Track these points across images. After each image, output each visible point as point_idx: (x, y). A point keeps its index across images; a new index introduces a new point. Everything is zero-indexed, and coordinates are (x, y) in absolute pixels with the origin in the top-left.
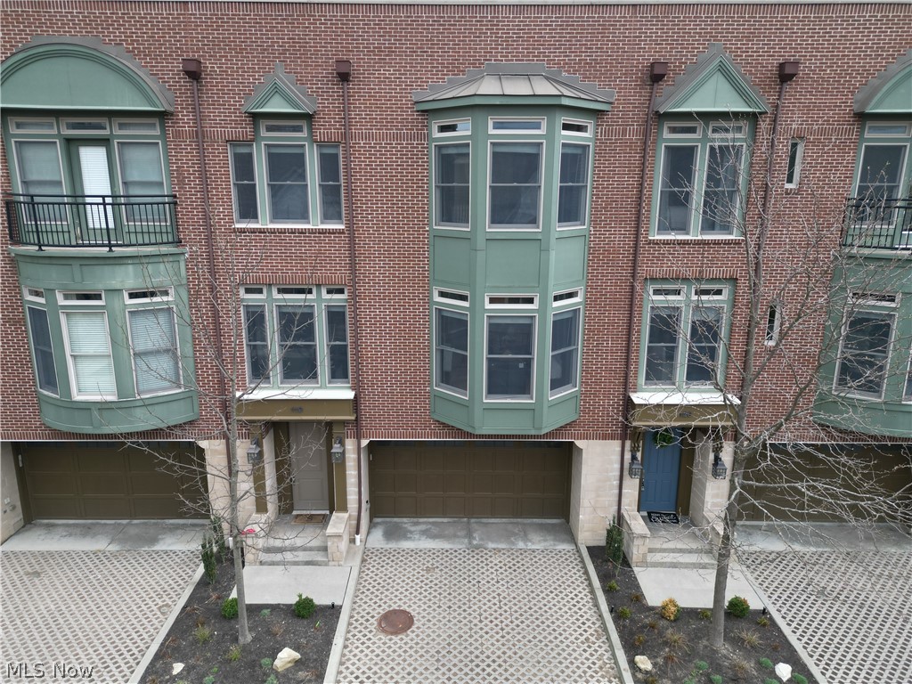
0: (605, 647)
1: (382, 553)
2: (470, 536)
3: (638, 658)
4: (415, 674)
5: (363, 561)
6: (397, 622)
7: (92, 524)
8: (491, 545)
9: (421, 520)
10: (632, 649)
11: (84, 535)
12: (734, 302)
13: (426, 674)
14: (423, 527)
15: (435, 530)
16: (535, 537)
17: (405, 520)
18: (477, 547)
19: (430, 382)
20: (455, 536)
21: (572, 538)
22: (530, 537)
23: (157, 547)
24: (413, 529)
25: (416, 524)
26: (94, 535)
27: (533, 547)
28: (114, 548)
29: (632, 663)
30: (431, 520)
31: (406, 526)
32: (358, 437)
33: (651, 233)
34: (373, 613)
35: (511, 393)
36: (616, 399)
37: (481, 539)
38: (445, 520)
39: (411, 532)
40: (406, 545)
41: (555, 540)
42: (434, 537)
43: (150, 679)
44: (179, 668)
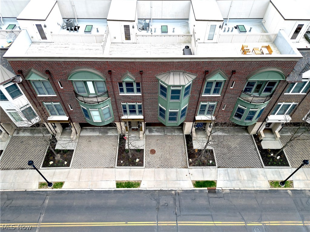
0: (185, 156)
1: (149, 136)
2: (164, 132)
3: (190, 159)
4: (156, 161)
5: (146, 138)
6: (153, 152)
7: (94, 128)
8: (168, 134)
9: (155, 127)
10: (189, 157)
11: (94, 131)
12: (217, 105)
13: (158, 161)
14: (155, 129)
15: (158, 130)
16: (176, 132)
17: (152, 127)
18: (166, 134)
19: (158, 115)
20: (162, 132)
21: (183, 133)
22: (175, 132)
23: (108, 135)
24: (154, 130)
25: (154, 128)
26: (96, 131)
27: (176, 134)
28: (100, 135)
29: (189, 160)
30: (157, 127)
31: (152, 129)
32: (144, 122)
33: (202, 94)
34: (149, 150)
35: (173, 120)
36: (193, 117)
37: (166, 133)
38: (160, 127)
39: (153, 131)
40: (153, 134)
41: (180, 133)
42: (158, 132)
43: (118, 163)
44: (122, 162)
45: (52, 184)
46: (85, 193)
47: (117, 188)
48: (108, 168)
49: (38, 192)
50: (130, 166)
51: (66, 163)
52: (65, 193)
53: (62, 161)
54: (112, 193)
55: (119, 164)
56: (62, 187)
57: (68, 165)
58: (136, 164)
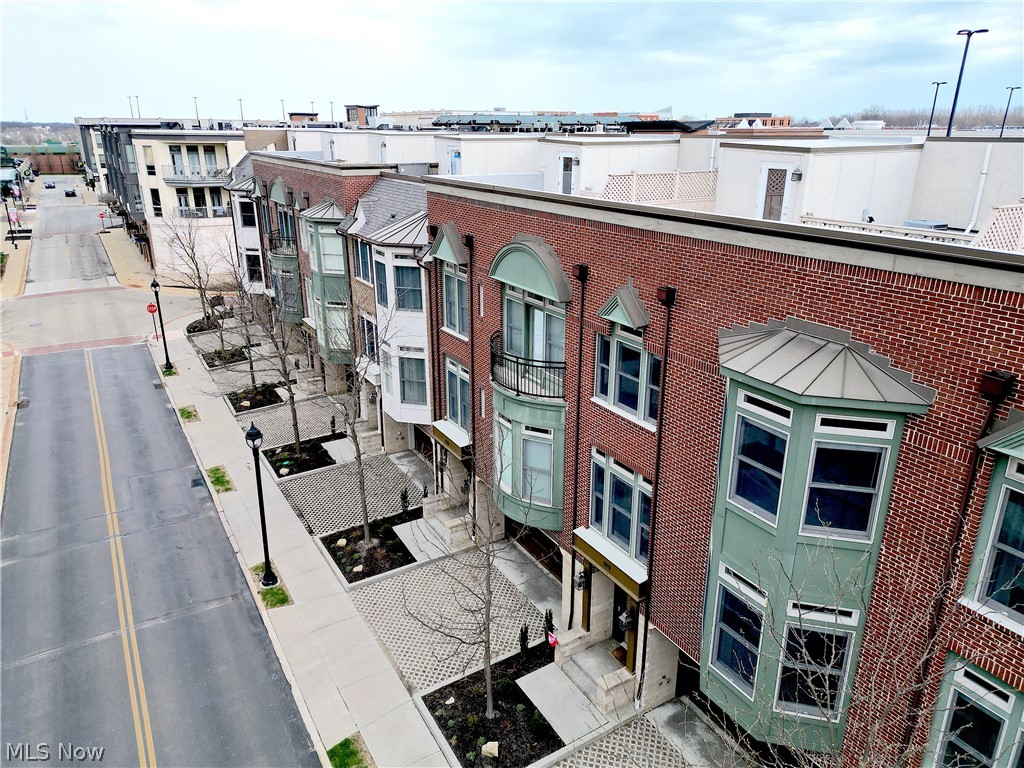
1: (651, 731)
5: (628, 724)
24: (700, 729)
28: (521, 588)
32: (647, 618)
40: (674, 740)
43: (438, 695)
44: (451, 701)
45: (277, 582)
46: (270, 672)
47: (328, 753)
48: (402, 677)
49: (238, 575)
50: (448, 738)
51: (359, 568)
52: (256, 626)
53: (360, 558)
54: (301, 753)
55: (432, 702)
56: (273, 605)
57: (352, 578)
58: (470, 755)
